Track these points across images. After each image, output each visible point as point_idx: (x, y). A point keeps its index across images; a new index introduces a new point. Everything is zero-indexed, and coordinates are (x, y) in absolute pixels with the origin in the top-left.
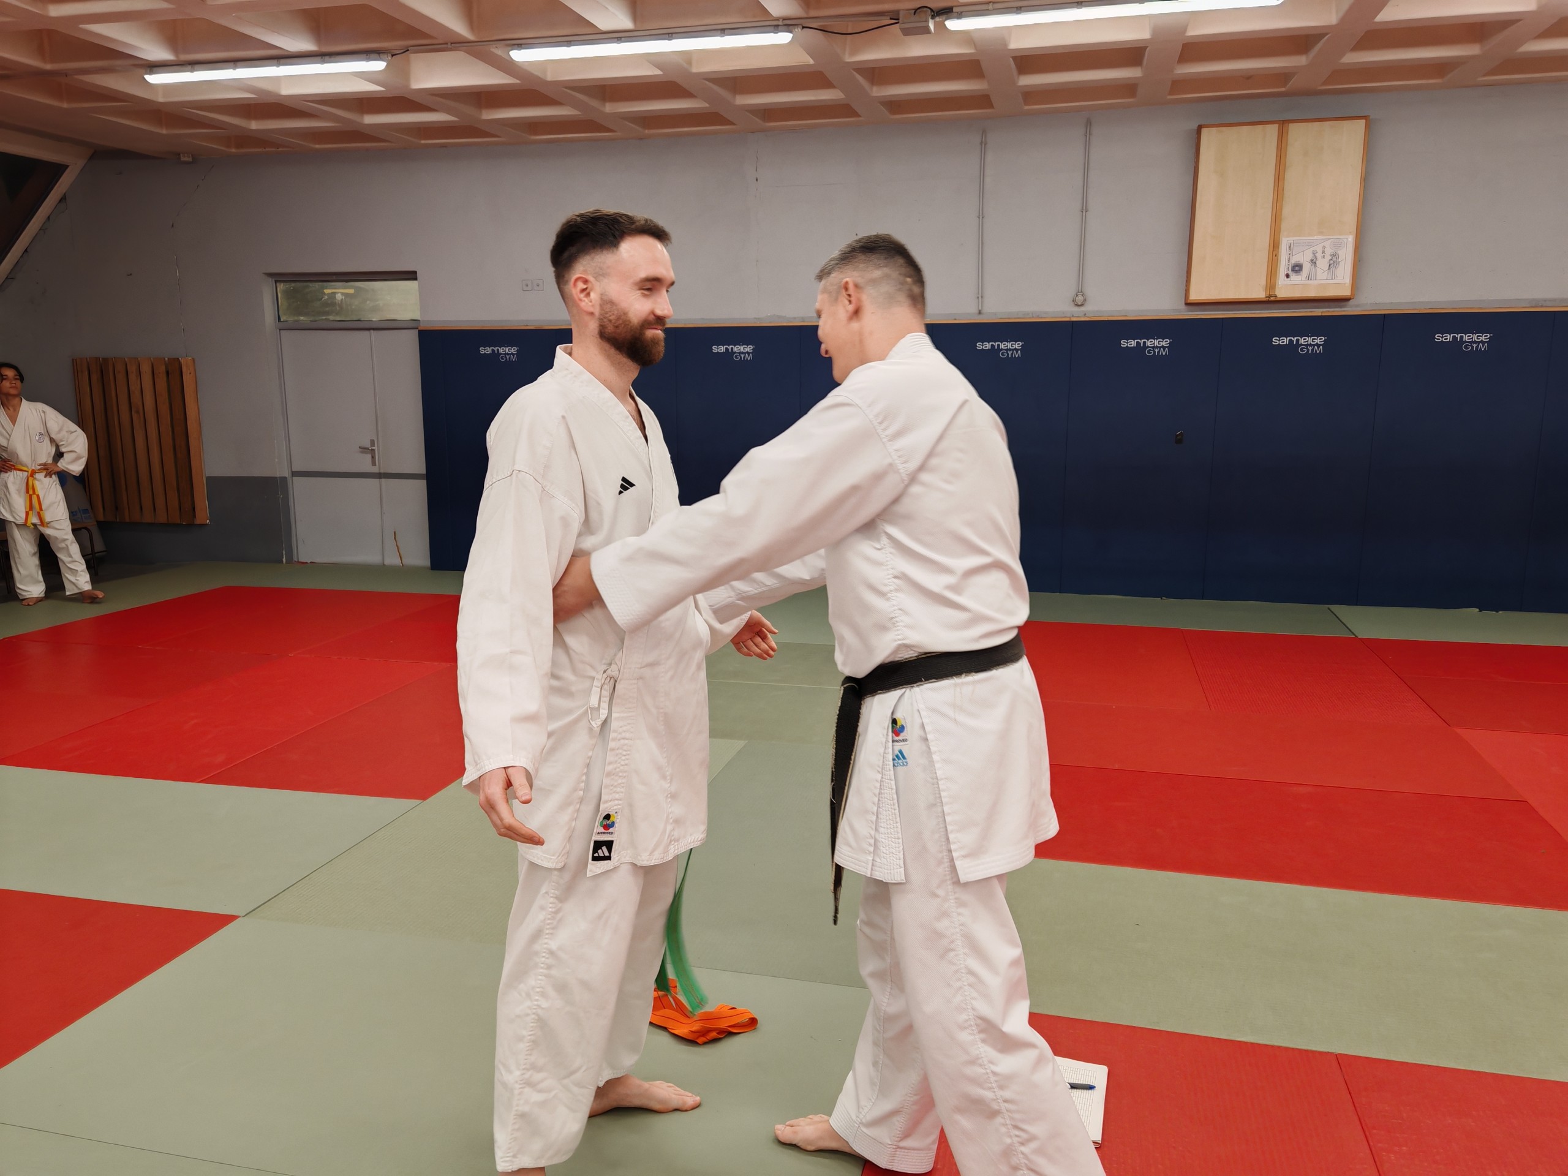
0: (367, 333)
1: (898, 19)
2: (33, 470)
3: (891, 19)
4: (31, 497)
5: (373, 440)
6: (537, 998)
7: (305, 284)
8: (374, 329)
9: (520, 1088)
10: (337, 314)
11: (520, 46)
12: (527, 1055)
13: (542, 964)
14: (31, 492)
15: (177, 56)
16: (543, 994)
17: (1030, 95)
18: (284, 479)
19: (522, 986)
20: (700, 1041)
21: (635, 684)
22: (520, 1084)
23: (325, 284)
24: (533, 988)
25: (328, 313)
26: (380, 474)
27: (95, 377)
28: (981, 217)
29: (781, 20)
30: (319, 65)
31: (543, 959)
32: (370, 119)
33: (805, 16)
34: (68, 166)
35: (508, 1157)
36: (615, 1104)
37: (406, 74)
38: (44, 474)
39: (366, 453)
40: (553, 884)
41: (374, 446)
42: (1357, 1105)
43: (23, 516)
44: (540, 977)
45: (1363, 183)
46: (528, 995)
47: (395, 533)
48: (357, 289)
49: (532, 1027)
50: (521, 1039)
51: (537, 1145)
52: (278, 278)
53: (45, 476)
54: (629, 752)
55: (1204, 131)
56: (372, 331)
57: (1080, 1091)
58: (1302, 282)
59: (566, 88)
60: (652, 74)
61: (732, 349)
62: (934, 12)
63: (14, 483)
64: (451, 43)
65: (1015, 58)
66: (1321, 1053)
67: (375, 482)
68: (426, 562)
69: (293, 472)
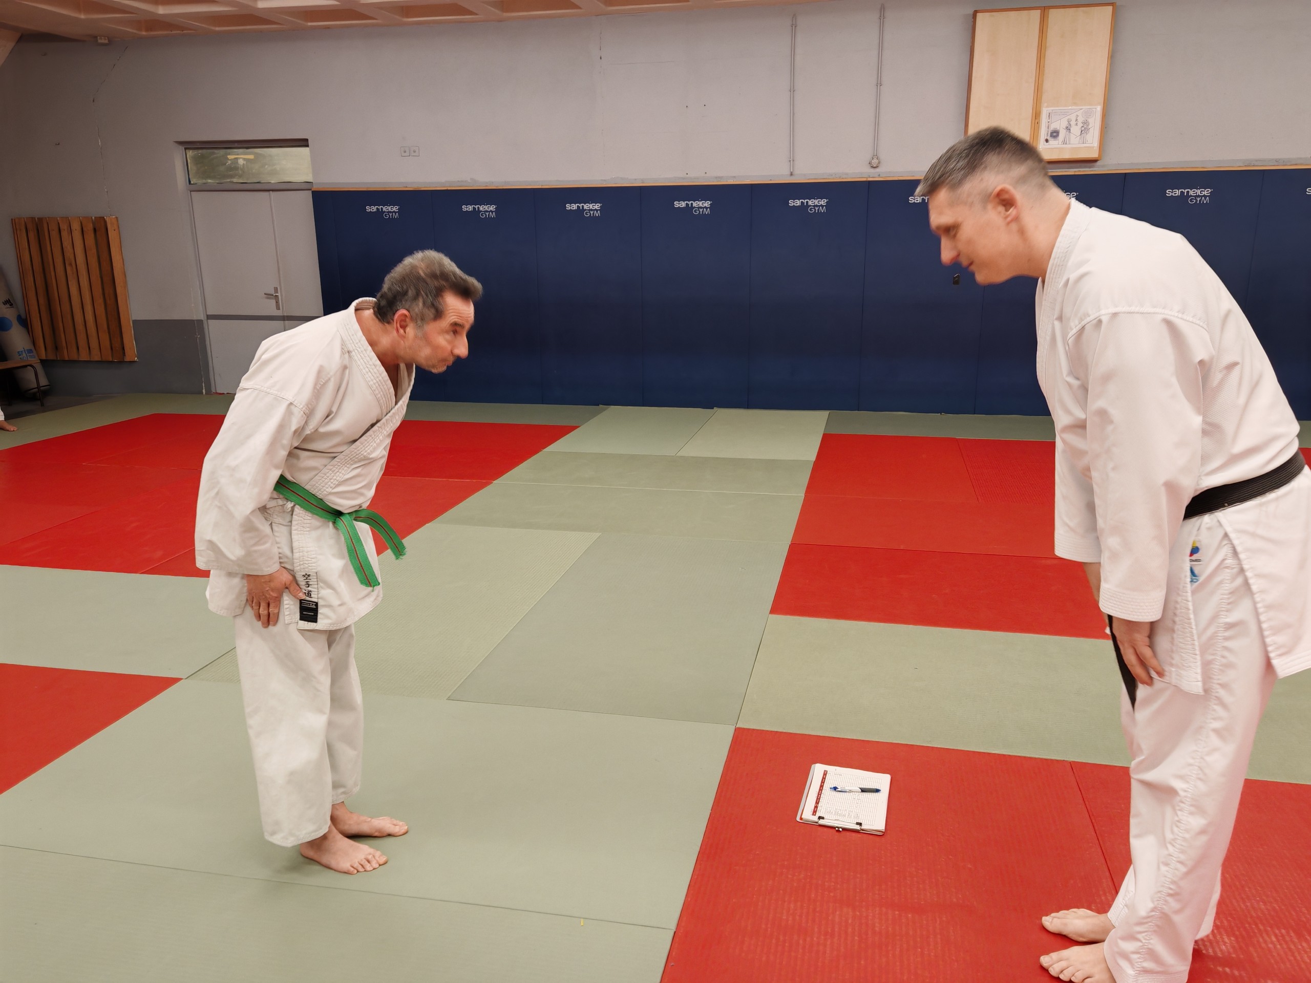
0: (266, 194)
5: (277, 288)
7: (211, 151)
8: (273, 190)
10: (240, 176)
18: (200, 322)
23: (228, 150)
25: (232, 176)
26: (284, 316)
27: (32, 236)
28: (792, 91)
32: (263, 4)
39: (270, 298)
41: (277, 293)
42: (1085, 799)
45: (1110, 58)
48: (257, 155)
52: (188, 145)
55: (979, 15)
56: (271, 192)
57: (869, 793)
58: (1059, 146)
61: (583, 206)
66: (1058, 761)
67: (281, 323)
69: (207, 315)
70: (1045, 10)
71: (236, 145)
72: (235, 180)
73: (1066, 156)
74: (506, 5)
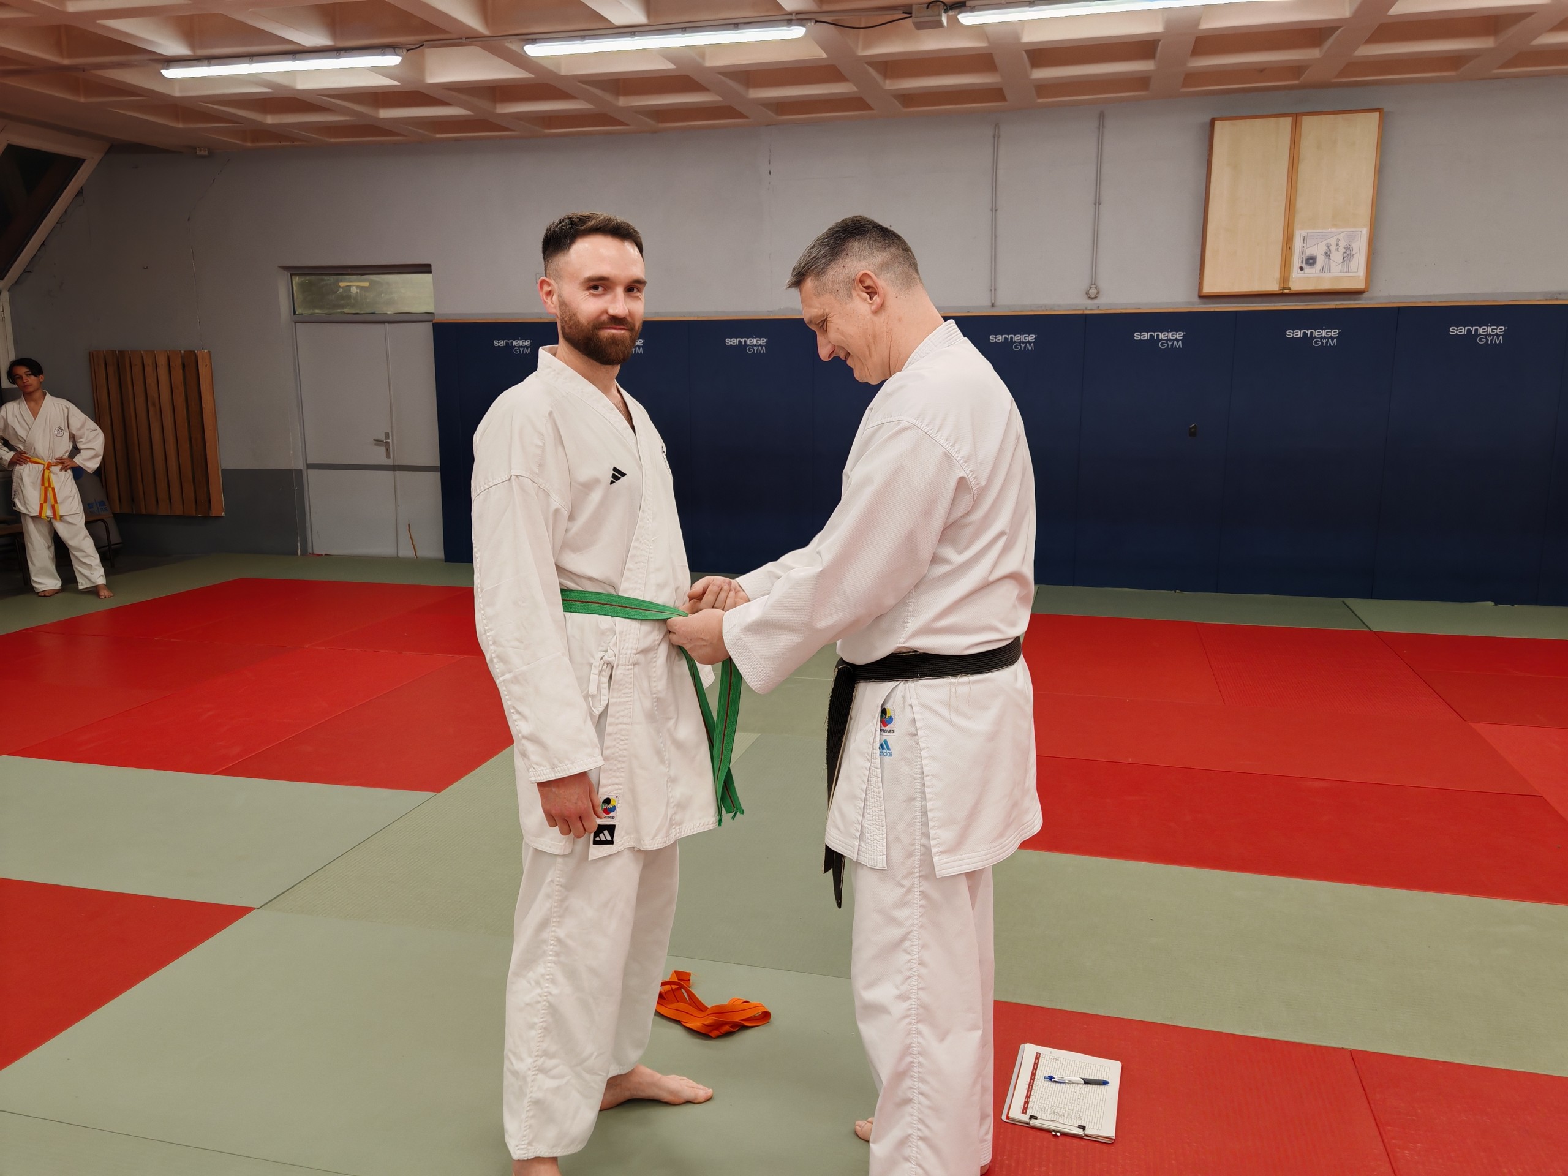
0: (382, 326)
1: (911, 13)
2: (50, 462)
3: (904, 13)
4: (46, 490)
5: (388, 433)
6: (547, 985)
7: (320, 277)
8: (389, 322)
9: (533, 1075)
10: (353, 306)
11: (533, 41)
12: (539, 1042)
13: (551, 951)
14: (46, 484)
15: (194, 52)
16: (553, 981)
17: (1043, 88)
18: (299, 472)
19: (531, 974)
20: (713, 1034)
21: (631, 669)
22: (534, 1071)
23: (340, 277)
24: (543, 975)
25: (343, 306)
26: (394, 466)
27: (112, 372)
28: (994, 210)
29: (794, 15)
30: (335, 60)
31: (552, 947)
32: (385, 113)
33: (819, 10)
34: (84, 160)
35: (523, 1145)
36: (627, 1095)
37: (421, 69)
38: (60, 467)
39: (380, 445)
40: (558, 872)
41: (389, 439)
42: (1371, 1102)
43: (38, 509)
44: (549, 965)
45: (1377, 175)
46: (538, 983)
47: (409, 525)
48: (372, 283)
49: (543, 1014)
50: (532, 1026)
51: (551, 1133)
52: (294, 271)
53: (61, 470)
54: (627, 737)
55: (1218, 124)
56: (387, 325)
57: (1094, 1086)
58: (1316, 275)
59: (580, 82)
60: (666, 68)
61: (745, 341)
62: (946, 6)
63: (29, 476)
64: (466, 38)
65: (1027, 51)
66: (1334, 1049)
67: (390, 473)
68: (441, 555)
69: (307, 464)
70: (1297, 117)
71: (349, 271)
72: (346, 311)
73: (1326, 286)
74: (662, 114)
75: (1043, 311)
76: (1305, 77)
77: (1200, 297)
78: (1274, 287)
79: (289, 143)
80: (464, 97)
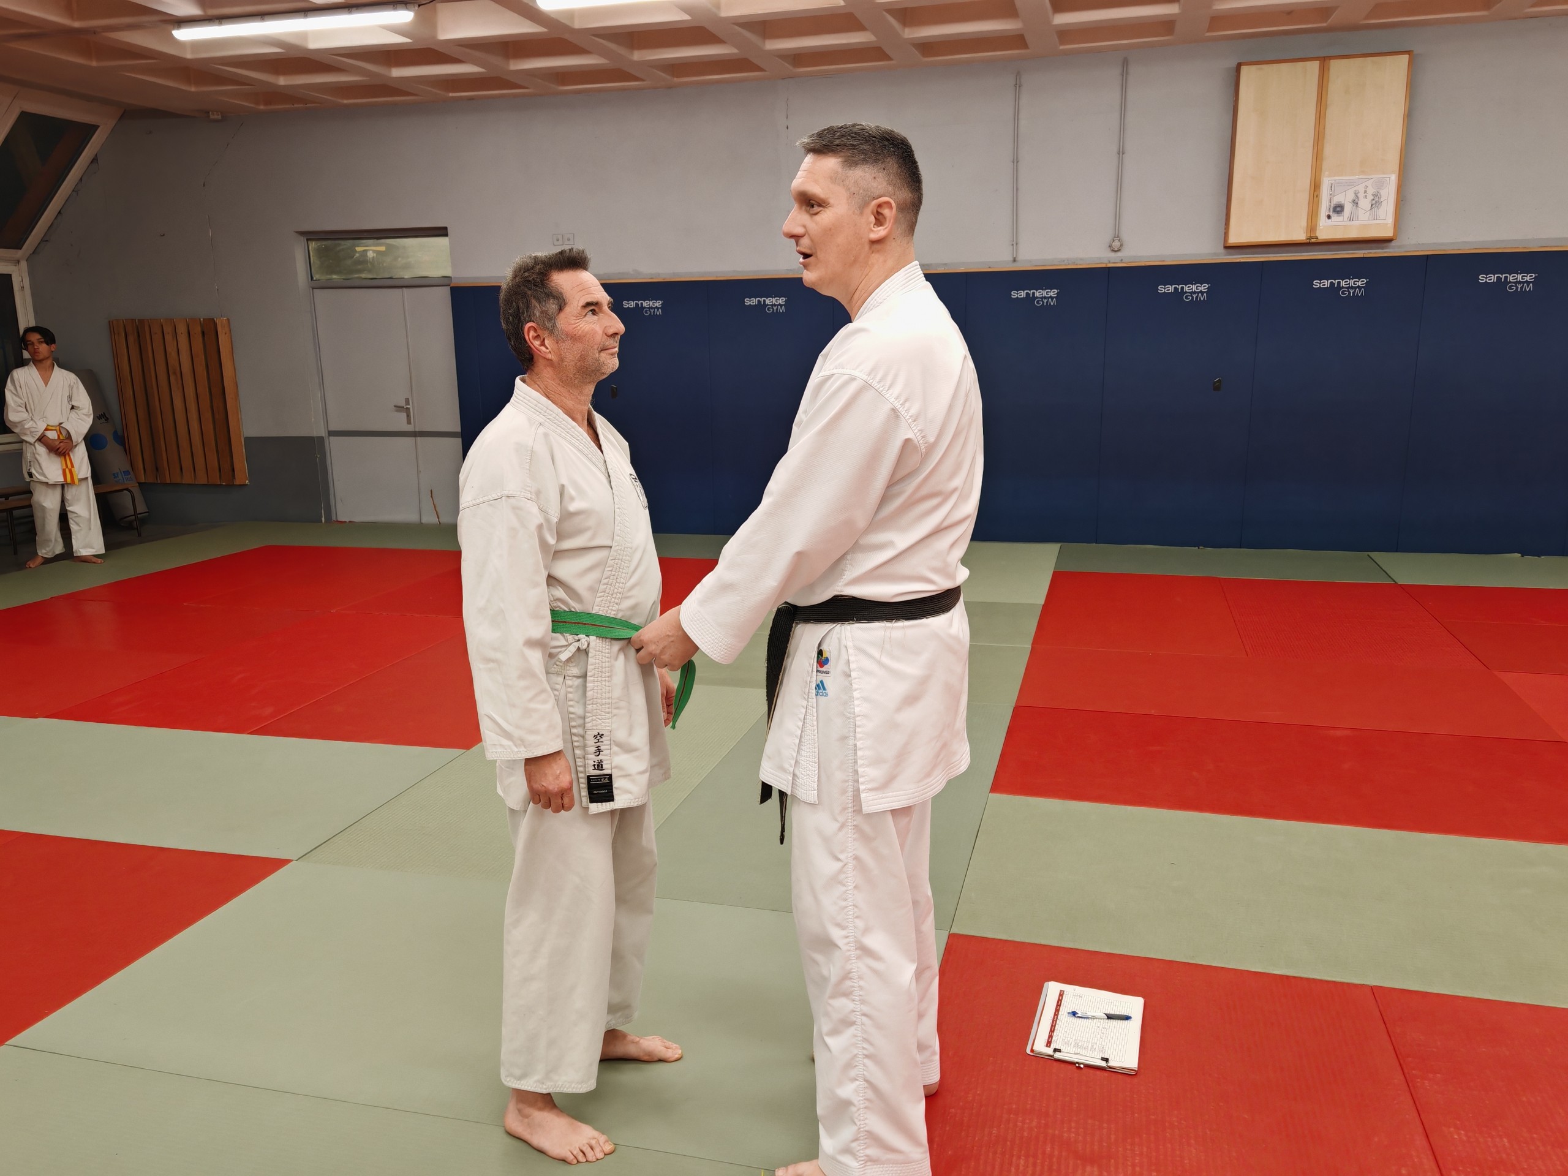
0: (399, 290)
5: (408, 399)
7: (337, 242)
8: (406, 287)
10: (370, 271)
15: (204, 10)
17: (1066, 34)
18: (321, 439)
23: (357, 241)
25: (360, 271)
26: (415, 432)
27: (131, 339)
28: (1015, 162)
30: (347, 17)
32: (398, 72)
34: (98, 126)
37: (433, 25)
39: (400, 411)
41: (409, 404)
42: (1391, 1034)
45: (1406, 119)
47: (431, 491)
48: (389, 246)
52: (310, 236)
55: (1244, 69)
56: (404, 289)
57: (1117, 1021)
58: (1343, 223)
59: (594, 35)
60: (681, 19)
61: (764, 301)
66: (1356, 985)
67: (411, 440)
69: (329, 431)
70: (1324, 61)
71: (365, 235)
72: (363, 276)
73: (1353, 234)
74: (677, 68)
75: (1066, 265)
76: (1333, 19)
77: (1226, 247)
78: (1300, 236)
79: (302, 105)
80: (477, 54)
